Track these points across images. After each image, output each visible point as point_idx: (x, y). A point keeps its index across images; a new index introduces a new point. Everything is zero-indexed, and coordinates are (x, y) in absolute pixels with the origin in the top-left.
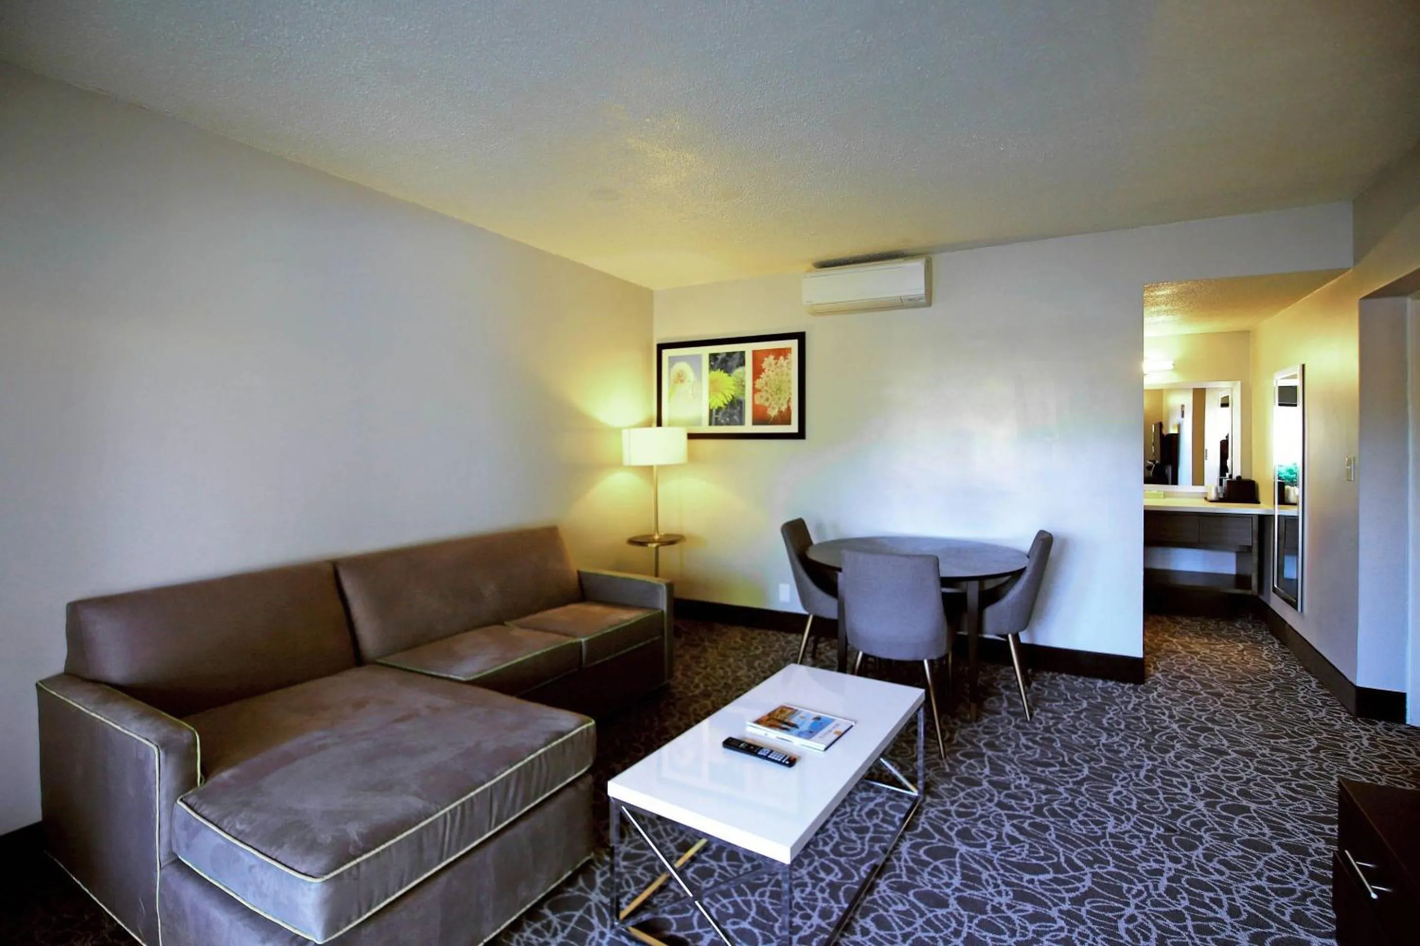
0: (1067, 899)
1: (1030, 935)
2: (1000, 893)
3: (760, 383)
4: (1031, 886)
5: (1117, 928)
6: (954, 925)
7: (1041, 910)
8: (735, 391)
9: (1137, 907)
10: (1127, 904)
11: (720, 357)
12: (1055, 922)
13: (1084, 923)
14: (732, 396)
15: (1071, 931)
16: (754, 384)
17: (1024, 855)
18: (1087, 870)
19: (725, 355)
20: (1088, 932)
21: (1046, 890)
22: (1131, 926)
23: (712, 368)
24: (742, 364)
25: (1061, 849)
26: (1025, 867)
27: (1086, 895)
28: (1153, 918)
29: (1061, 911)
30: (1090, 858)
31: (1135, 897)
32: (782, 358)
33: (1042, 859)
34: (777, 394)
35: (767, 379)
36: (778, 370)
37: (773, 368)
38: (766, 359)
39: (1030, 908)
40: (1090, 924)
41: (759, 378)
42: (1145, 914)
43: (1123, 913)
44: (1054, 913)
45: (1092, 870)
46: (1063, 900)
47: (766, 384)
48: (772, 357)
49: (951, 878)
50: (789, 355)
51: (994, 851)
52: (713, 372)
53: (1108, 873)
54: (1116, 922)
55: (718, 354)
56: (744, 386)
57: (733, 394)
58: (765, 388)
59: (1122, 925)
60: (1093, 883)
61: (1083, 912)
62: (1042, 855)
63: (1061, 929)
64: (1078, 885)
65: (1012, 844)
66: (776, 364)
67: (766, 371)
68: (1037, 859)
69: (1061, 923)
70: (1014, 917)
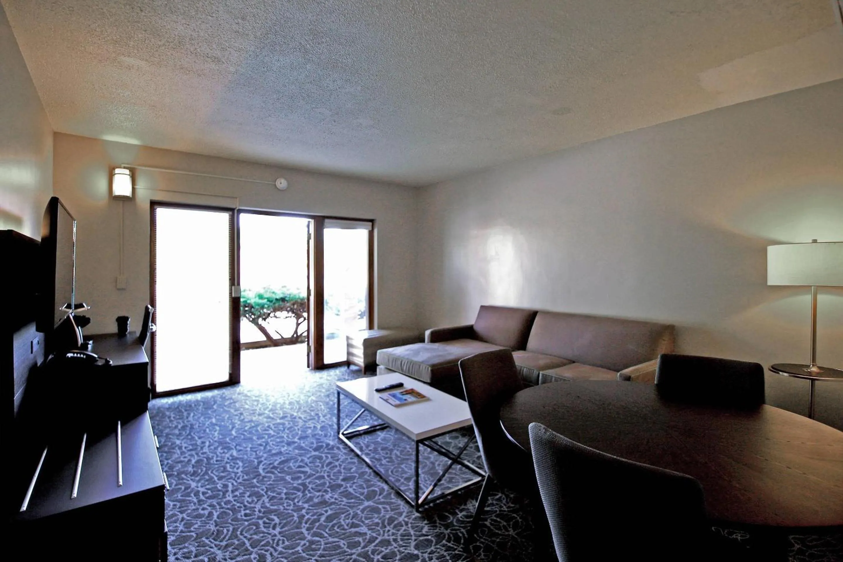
0: (306, 515)
1: (307, 492)
2: (332, 497)
4: (325, 509)
5: (278, 518)
6: (332, 477)
7: (311, 503)
9: (275, 535)
10: (280, 533)
12: (303, 503)
13: (292, 510)
15: (294, 504)
17: (342, 521)
18: (309, 537)
20: (288, 508)
21: (317, 513)
22: (273, 523)
25: (331, 540)
26: (336, 516)
27: (300, 522)
28: (266, 535)
29: (304, 508)
30: (314, 546)
31: (279, 540)
33: (333, 526)
39: (316, 500)
40: (290, 511)
42: (270, 534)
43: (280, 527)
44: (306, 506)
45: (307, 539)
46: (307, 513)
49: (354, 489)
51: (355, 513)
53: (298, 544)
54: (280, 520)
59: (277, 520)
60: (302, 533)
61: (295, 514)
62: (336, 528)
63: (298, 502)
64: (307, 525)
65: (353, 523)
68: (335, 524)
69: (300, 504)
70: (318, 494)
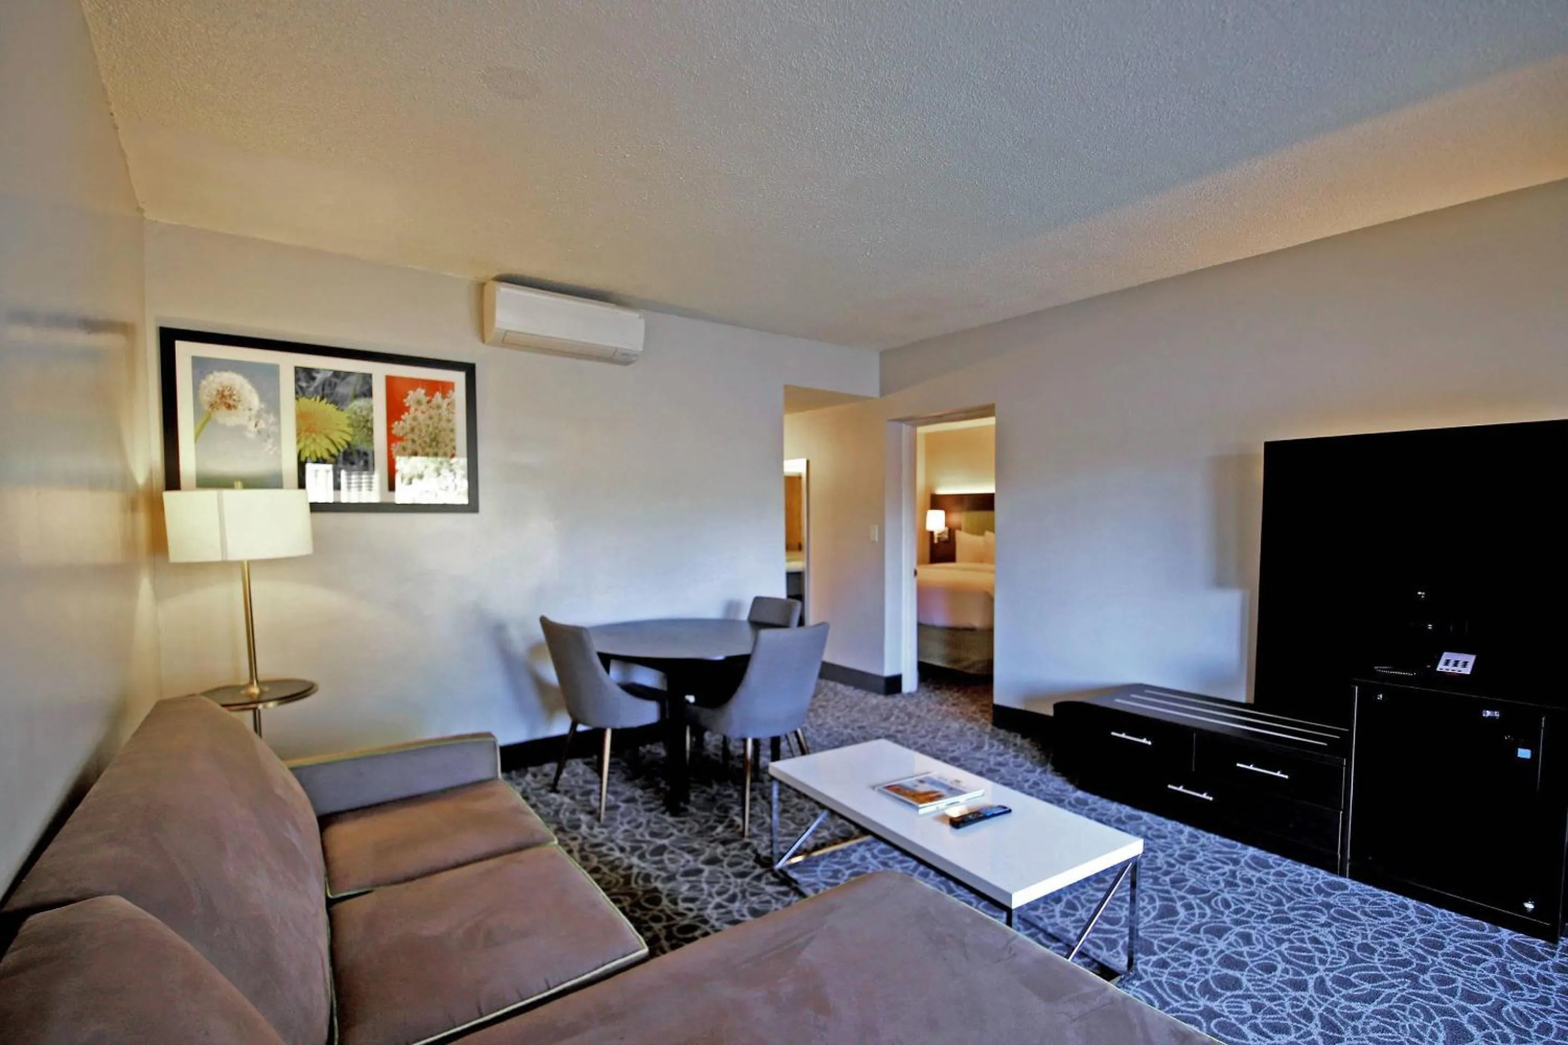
3: (398, 427)
8: (353, 436)
11: (319, 377)
14: (348, 444)
16: (389, 429)
19: (330, 374)
23: (300, 392)
24: (368, 393)
32: (438, 395)
34: (430, 446)
35: (415, 423)
36: (433, 412)
37: (424, 407)
38: (411, 392)
41: (399, 419)
47: (412, 430)
48: (421, 392)
50: (451, 392)
52: (303, 400)
55: (317, 371)
56: (371, 430)
57: (349, 439)
58: (410, 436)
66: (429, 402)
67: (412, 410)
